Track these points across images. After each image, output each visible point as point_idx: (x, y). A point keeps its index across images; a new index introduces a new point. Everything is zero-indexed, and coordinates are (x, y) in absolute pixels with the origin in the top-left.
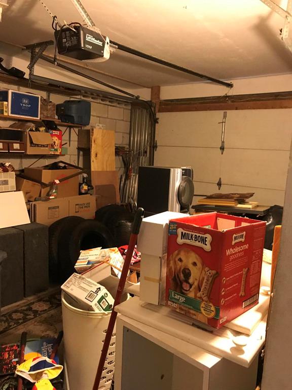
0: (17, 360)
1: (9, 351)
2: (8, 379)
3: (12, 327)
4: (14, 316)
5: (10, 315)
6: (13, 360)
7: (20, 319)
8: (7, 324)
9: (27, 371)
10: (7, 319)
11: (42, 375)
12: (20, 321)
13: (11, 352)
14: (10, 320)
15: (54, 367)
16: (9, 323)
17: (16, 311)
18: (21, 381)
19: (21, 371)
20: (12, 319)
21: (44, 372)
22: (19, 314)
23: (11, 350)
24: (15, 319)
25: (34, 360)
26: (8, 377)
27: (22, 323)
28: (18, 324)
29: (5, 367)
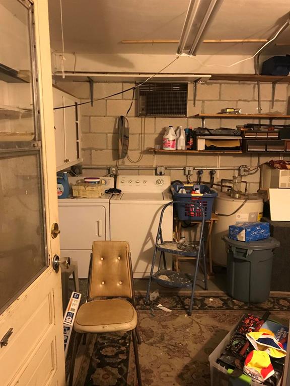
0: (253, 328)
1: (251, 320)
2: (240, 338)
3: (276, 309)
4: (282, 302)
5: (278, 299)
6: (251, 327)
7: (285, 307)
8: (272, 305)
9: (255, 340)
10: (274, 302)
11: (266, 349)
12: (285, 308)
13: (252, 321)
14: (276, 303)
15: (279, 349)
16: (274, 306)
17: (285, 299)
18: (248, 344)
19: (250, 337)
20: (278, 304)
21: (269, 348)
22: (286, 302)
23: (252, 320)
24: (281, 305)
25: (264, 334)
26: (240, 336)
27: (285, 310)
28: (282, 310)
29: (242, 328)
